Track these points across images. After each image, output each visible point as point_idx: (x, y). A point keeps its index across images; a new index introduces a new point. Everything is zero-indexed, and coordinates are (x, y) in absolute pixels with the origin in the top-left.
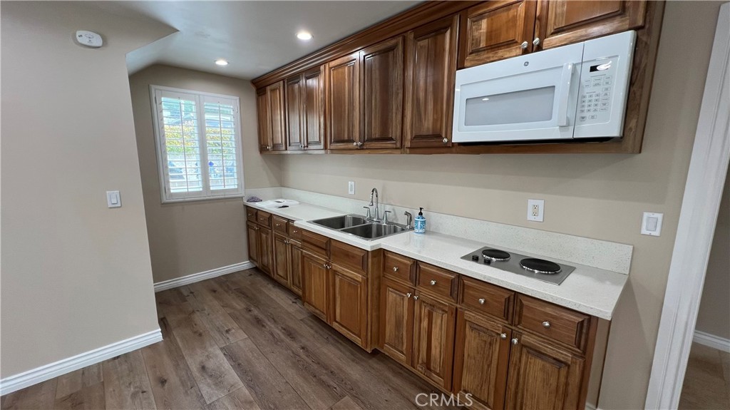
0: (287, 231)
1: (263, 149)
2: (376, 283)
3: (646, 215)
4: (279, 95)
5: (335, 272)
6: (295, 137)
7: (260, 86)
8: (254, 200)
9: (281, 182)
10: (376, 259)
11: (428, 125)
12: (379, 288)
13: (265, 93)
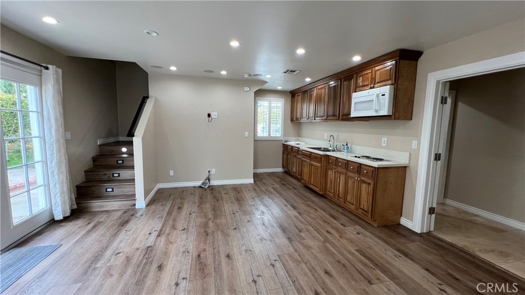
0: (298, 153)
1: (292, 120)
2: (325, 168)
3: (413, 141)
4: (300, 98)
5: (312, 165)
6: (304, 115)
7: (293, 94)
8: (286, 141)
9: (299, 135)
10: (325, 159)
11: (346, 111)
12: (326, 170)
13: (295, 97)
